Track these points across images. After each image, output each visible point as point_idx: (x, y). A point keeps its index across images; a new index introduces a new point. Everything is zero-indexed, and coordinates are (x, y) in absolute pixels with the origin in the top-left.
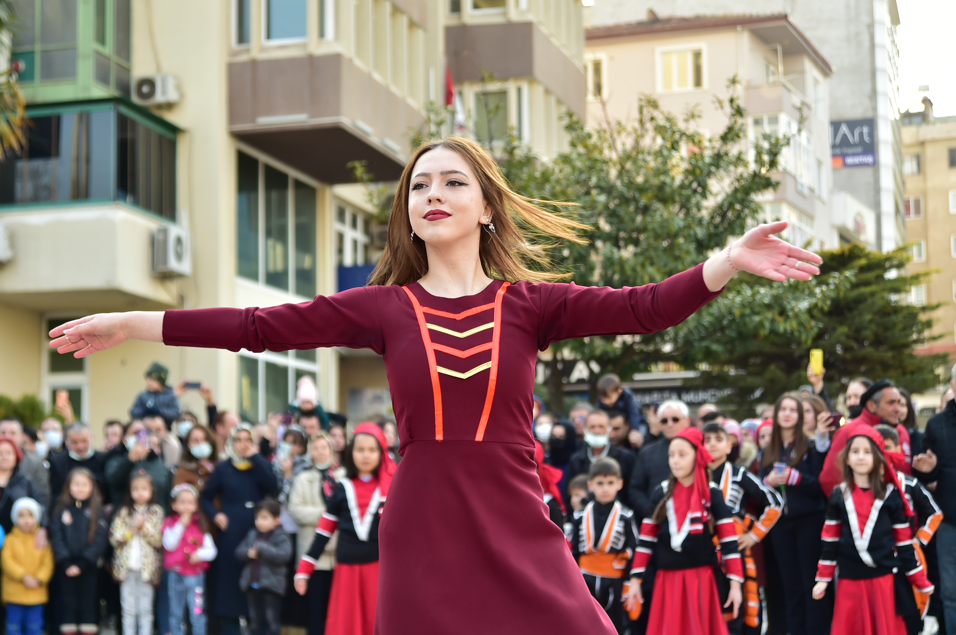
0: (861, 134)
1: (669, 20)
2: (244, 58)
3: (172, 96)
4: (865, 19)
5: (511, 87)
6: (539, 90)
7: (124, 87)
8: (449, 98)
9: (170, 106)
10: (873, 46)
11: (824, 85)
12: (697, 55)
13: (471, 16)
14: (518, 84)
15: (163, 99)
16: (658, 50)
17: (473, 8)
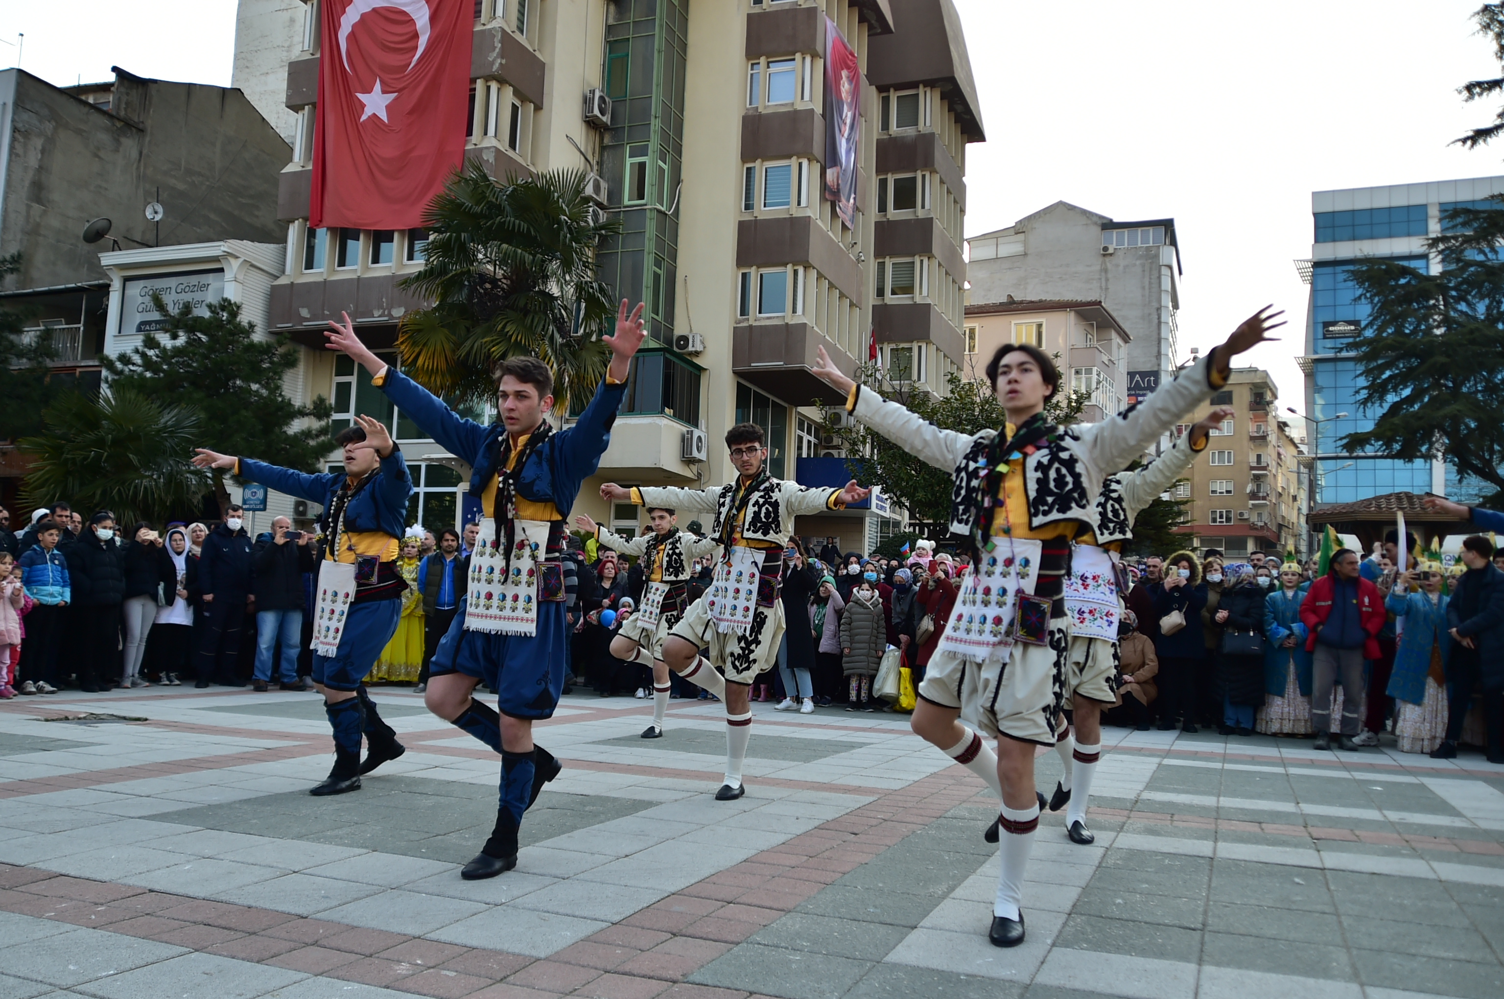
0: (1149, 381)
1: (1022, 302)
2: (745, 324)
3: (699, 348)
4: (1155, 305)
5: (915, 346)
6: (933, 348)
7: (669, 340)
8: (873, 356)
9: (697, 354)
10: (1160, 323)
11: (1125, 348)
12: (1040, 326)
13: (890, 299)
14: (920, 344)
15: (693, 349)
16: (1013, 322)
17: (892, 294)
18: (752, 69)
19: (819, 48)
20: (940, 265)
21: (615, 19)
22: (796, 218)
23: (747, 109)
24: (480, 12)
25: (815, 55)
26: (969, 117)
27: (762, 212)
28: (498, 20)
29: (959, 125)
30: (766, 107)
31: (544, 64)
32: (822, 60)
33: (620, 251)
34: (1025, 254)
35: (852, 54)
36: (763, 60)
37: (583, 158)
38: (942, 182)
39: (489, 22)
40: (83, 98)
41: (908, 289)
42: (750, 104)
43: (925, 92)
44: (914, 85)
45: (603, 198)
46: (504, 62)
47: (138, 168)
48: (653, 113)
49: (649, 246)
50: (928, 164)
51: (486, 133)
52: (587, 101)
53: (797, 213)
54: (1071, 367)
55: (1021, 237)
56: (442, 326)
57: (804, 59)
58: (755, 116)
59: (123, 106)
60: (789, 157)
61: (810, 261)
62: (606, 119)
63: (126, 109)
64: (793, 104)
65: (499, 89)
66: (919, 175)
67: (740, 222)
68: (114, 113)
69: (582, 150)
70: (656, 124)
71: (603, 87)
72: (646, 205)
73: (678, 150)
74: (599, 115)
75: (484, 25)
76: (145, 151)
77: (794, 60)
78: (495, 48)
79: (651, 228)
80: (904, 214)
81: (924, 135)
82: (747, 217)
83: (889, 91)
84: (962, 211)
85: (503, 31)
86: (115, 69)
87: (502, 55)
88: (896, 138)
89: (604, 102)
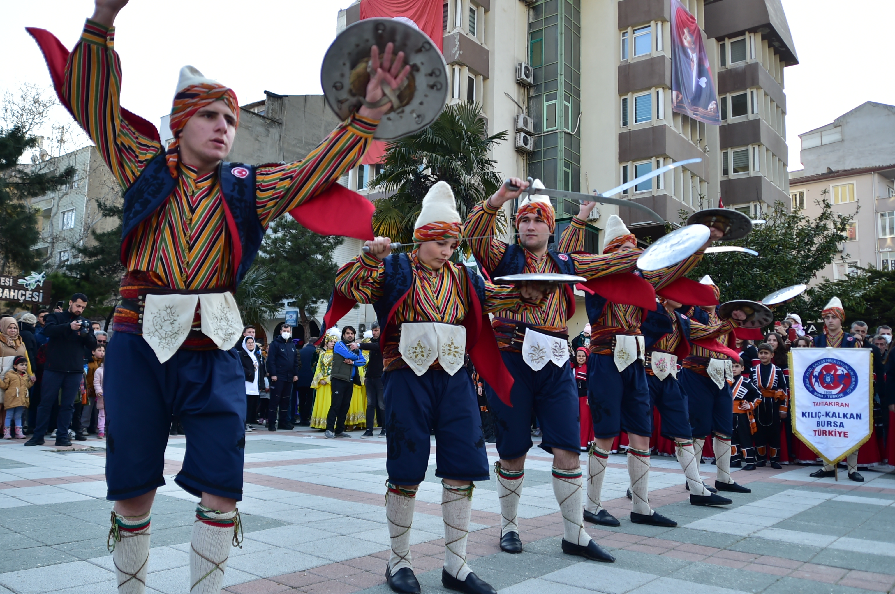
1: (838, 171)
2: (626, 199)
3: (596, 216)
5: (752, 205)
12: (852, 186)
13: (732, 176)
14: (755, 204)
15: (593, 218)
16: (831, 185)
17: (734, 172)
18: (623, 37)
19: (667, 16)
20: (767, 150)
21: (534, 19)
22: (656, 127)
23: (622, 62)
24: (447, 26)
25: (664, 21)
26: (784, 49)
27: (633, 126)
28: (457, 28)
29: (778, 56)
30: (633, 59)
31: (488, 51)
32: (669, 23)
33: (542, 160)
34: (843, 140)
35: (693, 18)
36: (629, 30)
37: (516, 106)
38: (766, 94)
39: (452, 30)
40: (252, 110)
41: (746, 168)
42: (623, 59)
43: (750, 37)
44: (742, 33)
45: (530, 128)
46: (461, 52)
47: (279, 144)
48: (559, 72)
49: (561, 155)
50: (755, 83)
51: (453, 97)
52: (517, 71)
53: (656, 123)
54: (877, 212)
55: (839, 129)
56: (394, 208)
57: (657, 24)
58: (626, 65)
59: (270, 111)
60: (649, 88)
61: (667, 153)
62: (530, 80)
63: (272, 113)
64: (650, 54)
65: (460, 70)
66: (748, 92)
67: (619, 134)
68: (266, 116)
69: (516, 101)
70: (561, 79)
71: (528, 61)
72: (557, 130)
73: (578, 94)
74: (525, 78)
75: (449, 32)
76: (283, 135)
77: (649, 26)
78: (456, 45)
79: (561, 144)
80: (740, 119)
81: (751, 65)
82: (624, 130)
83: (724, 40)
84: (784, 113)
85: (460, 34)
86: (266, 92)
87: (460, 49)
88: (731, 70)
89: (528, 70)
